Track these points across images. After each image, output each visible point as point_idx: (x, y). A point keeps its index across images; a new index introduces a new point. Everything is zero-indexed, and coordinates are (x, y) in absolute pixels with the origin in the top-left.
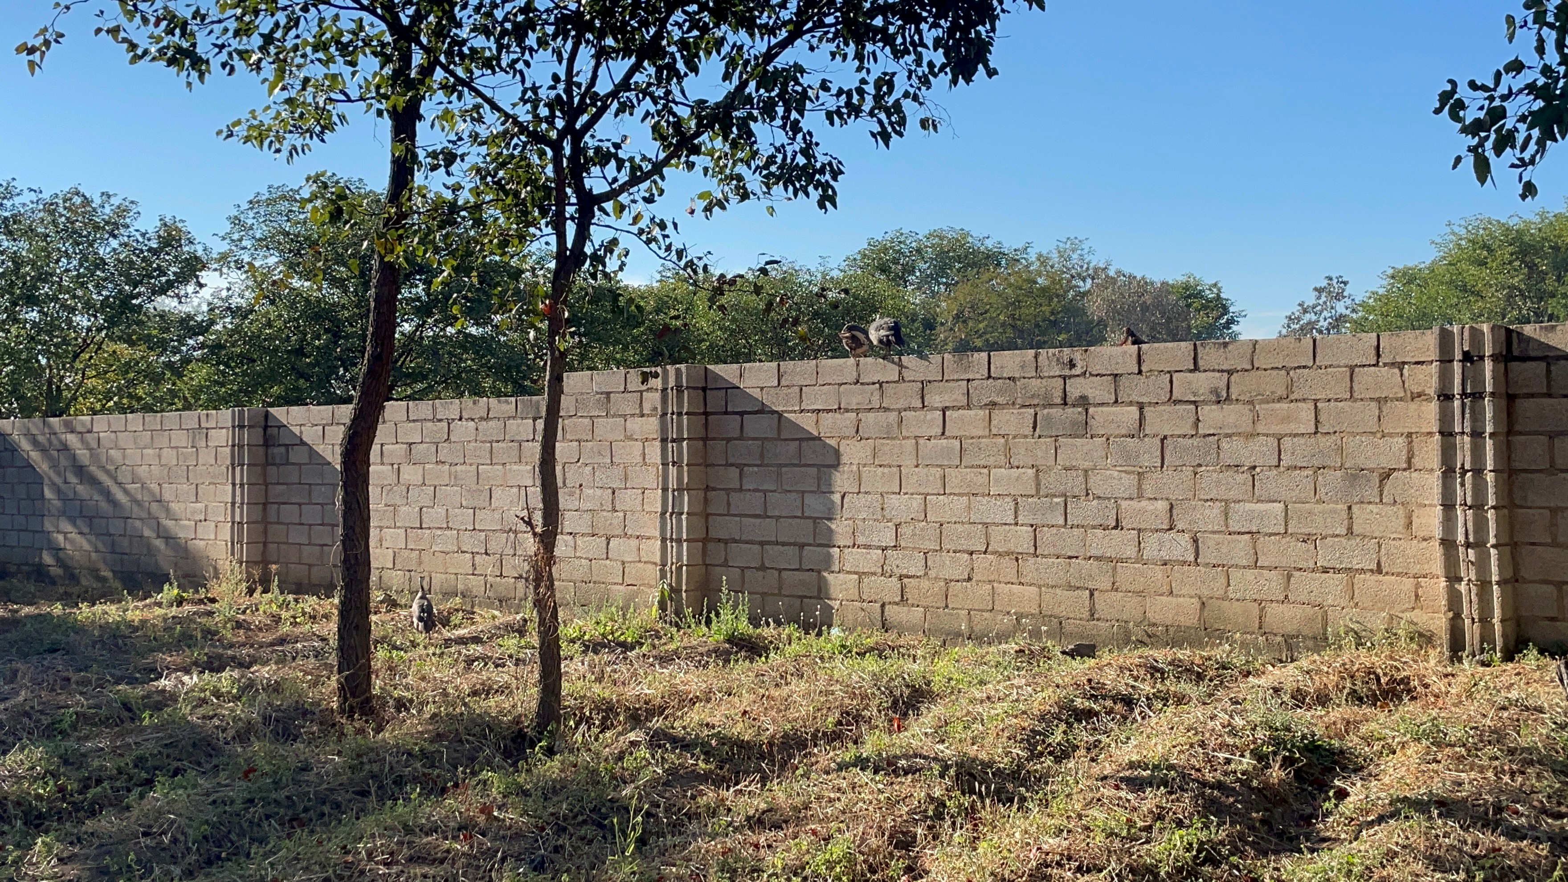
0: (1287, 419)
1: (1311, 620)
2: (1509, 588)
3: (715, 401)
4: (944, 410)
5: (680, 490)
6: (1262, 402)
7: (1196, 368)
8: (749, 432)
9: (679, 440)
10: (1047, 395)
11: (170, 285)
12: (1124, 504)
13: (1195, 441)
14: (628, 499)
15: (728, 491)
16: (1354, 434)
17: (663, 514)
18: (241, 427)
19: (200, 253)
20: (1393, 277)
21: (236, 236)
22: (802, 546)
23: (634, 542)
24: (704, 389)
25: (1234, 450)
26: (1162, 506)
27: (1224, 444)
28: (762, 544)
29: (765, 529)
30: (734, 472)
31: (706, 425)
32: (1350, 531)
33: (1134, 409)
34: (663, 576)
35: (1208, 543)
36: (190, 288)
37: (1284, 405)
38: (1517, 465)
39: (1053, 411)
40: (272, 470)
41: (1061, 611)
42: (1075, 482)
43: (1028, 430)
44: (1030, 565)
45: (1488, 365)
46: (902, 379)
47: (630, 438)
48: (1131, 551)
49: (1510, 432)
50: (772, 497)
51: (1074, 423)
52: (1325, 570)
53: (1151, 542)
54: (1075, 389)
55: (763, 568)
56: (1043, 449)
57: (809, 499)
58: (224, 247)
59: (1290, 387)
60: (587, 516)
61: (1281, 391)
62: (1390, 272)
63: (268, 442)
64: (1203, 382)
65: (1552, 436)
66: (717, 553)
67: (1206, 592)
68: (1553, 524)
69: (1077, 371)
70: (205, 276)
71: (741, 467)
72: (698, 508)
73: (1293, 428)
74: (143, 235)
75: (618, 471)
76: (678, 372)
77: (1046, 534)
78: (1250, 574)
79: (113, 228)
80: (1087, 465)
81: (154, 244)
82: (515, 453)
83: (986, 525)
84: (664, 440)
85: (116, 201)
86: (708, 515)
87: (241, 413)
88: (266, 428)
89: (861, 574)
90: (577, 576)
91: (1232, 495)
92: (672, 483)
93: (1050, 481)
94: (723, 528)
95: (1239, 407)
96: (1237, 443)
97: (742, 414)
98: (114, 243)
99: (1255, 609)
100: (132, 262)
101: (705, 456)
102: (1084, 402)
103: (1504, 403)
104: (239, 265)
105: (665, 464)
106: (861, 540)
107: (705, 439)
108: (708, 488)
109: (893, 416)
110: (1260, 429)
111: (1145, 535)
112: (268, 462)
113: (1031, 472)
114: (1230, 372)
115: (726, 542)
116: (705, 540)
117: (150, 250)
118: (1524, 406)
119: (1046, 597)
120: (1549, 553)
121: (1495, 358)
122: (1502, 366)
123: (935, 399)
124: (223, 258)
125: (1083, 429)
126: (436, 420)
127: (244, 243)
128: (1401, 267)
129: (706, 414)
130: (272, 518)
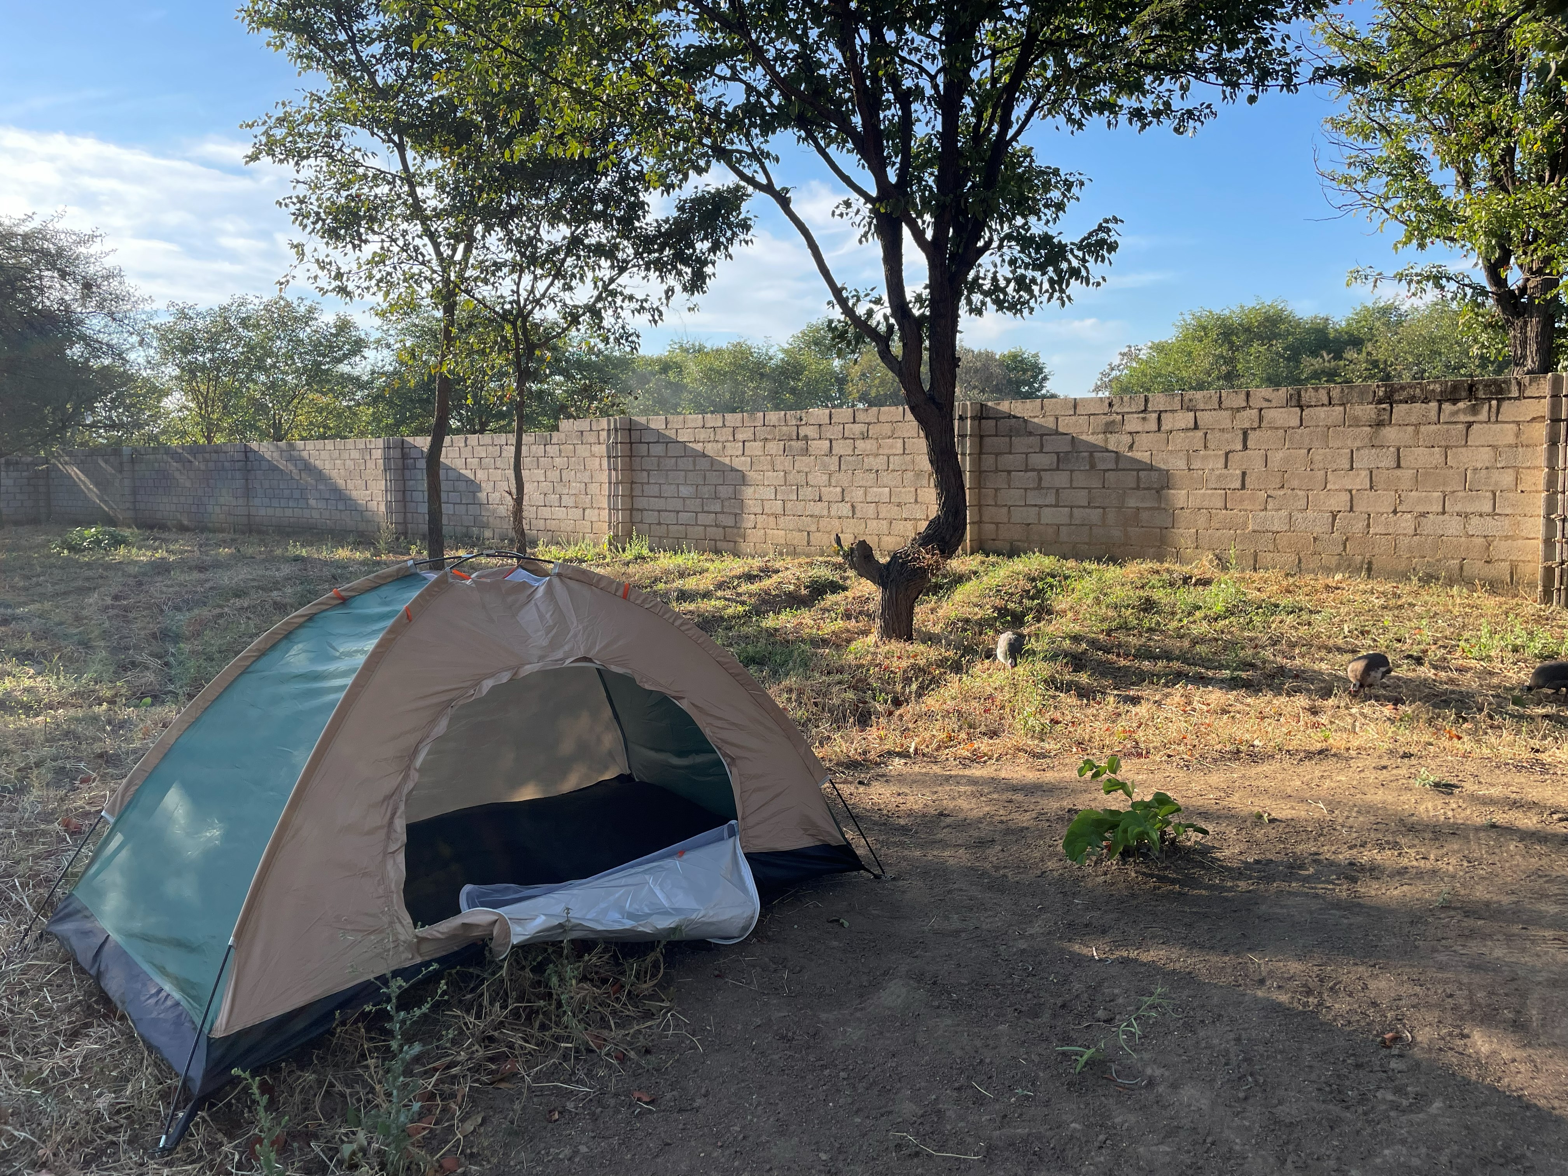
0: (891, 447)
1: (899, 543)
2: (976, 526)
3: (635, 436)
4: (744, 442)
5: (617, 483)
6: (883, 438)
7: (854, 422)
8: (652, 453)
9: (616, 457)
10: (790, 435)
11: (345, 356)
12: (823, 489)
13: (854, 458)
14: (594, 488)
15: (642, 483)
16: (919, 454)
17: (609, 496)
18: (389, 448)
19: (363, 336)
20: (1151, 348)
21: (385, 328)
22: (678, 512)
23: (596, 511)
24: (630, 430)
25: (870, 462)
26: (839, 489)
27: (866, 460)
28: (659, 511)
29: (660, 504)
30: (645, 474)
31: (631, 449)
32: (916, 501)
33: (828, 442)
34: (610, 528)
35: (859, 507)
36: (358, 358)
37: (891, 440)
38: (983, 469)
39: (792, 443)
40: (407, 472)
41: (795, 542)
42: (801, 479)
43: (781, 453)
44: (781, 520)
45: (969, 421)
46: (724, 426)
47: (593, 456)
48: (825, 513)
49: (981, 453)
50: (664, 487)
51: (802, 449)
52: (906, 520)
53: (834, 507)
54: (803, 431)
55: (659, 524)
56: (787, 462)
57: (681, 488)
58: (378, 335)
59: (893, 432)
60: (573, 498)
61: (889, 434)
62: (1150, 344)
63: (404, 456)
64: (858, 428)
65: (997, 455)
66: (637, 516)
67: (856, 531)
68: (996, 496)
69: (803, 422)
70: (366, 352)
71: (648, 471)
72: (628, 493)
73: (894, 451)
74: (326, 325)
75: (588, 473)
76: (615, 420)
77: (789, 505)
78: (875, 522)
79: (308, 318)
80: (807, 470)
81: (333, 331)
82: (535, 463)
83: (762, 500)
84: (609, 457)
85: (308, 303)
86: (632, 497)
87: (388, 440)
88: (402, 449)
89: (705, 526)
90: (569, 529)
91: (869, 484)
92: (614, 480)
93: (790, 477)
94: (641, 503)
95: (871, 441)
96: (871, 458)
97: (648, 443)
98: (308, 330)
99: (876, 539)
100: (320, 342)
101: (631, 465)
102: (806, 438)
103: (977, 440)
104: (388, 346)
105: (610, 470)
106: (706, 509)
107: (631, 457)
108: (632, 483)
109: (720, 445)
110: (881, 451)
111: (832, 505)
112: (404, 468)
113: (782, 474)
114: (869, 424)
115: (642, 510)
116: (632, 510)
117: (331, 334)
118: (987, 441)
119: (789, 536)
120: (993, 510)
121: (972, 418)
122: (977, 422)
123: (740, 436)
124: (378, 341)
125: (806, 452)
126: (493, 445)
127: (391, 332)
128: (1156, 341)
129: (631, 443)
130: (408, 498)
